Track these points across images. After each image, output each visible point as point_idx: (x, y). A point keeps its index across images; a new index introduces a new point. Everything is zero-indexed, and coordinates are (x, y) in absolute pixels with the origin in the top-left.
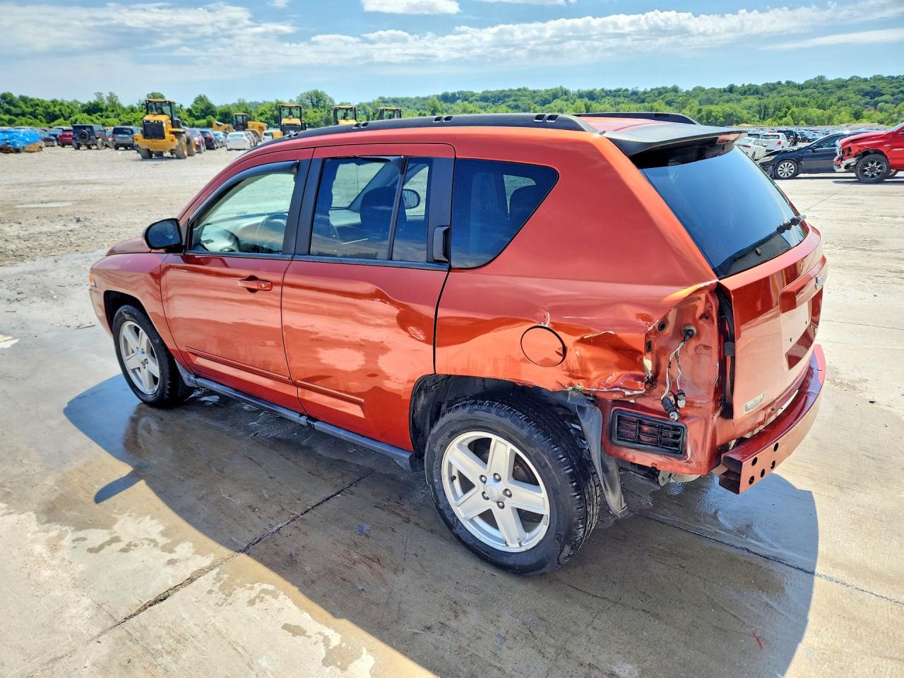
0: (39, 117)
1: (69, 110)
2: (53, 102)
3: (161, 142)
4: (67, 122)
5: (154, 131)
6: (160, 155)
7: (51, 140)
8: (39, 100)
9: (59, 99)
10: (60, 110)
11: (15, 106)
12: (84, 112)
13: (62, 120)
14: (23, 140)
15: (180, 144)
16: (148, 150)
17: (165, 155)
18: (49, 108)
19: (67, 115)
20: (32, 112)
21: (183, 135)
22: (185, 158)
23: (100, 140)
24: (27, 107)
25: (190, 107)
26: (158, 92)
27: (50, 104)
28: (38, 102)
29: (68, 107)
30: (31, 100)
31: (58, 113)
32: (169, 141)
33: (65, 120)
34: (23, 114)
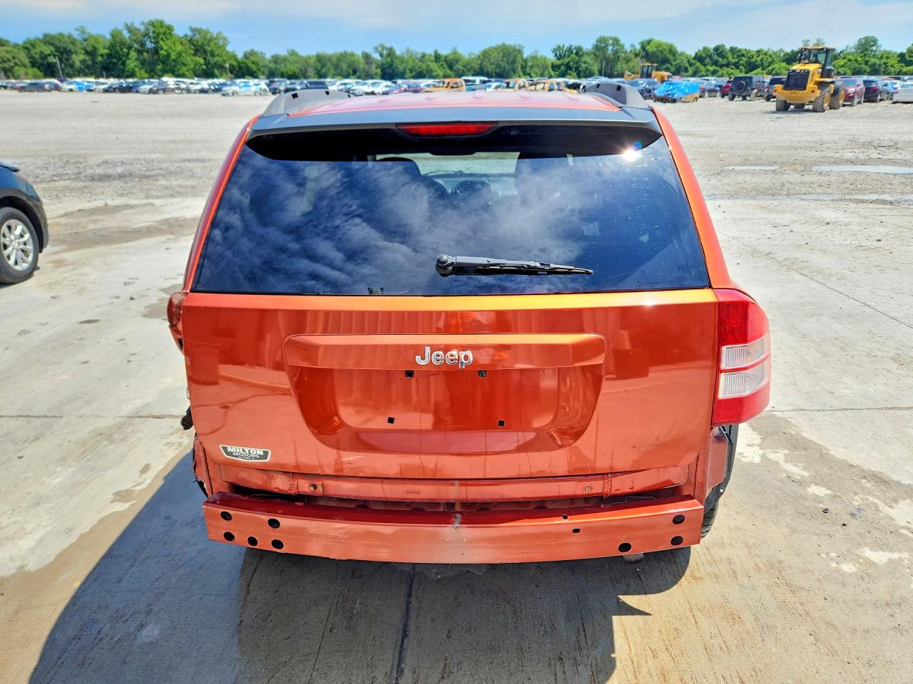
0: (741, 67)
1: (770, 60)
2: (758, 51)
3: (800, 93)
4: (764, 71)
5: (797, 82)
6: (800, 108)
7: (716, 91)
8: (746, 50)
9: (765, 49)
10: (762, 60)
11: (723, 57)
12: (784, 61)
13: (759, 70)
14: (683, 91)
15: (822, 96)
16: (785, 101)
17: (806, 107)
18: (753, 58)
19: (766, 64)
20: (736, 62)
21: (832, 86)
22: (824, 111)
23: (755, 91)
24: (733, 58)
25: (905, 51)
26: (871, 35)
27: (754, 53)
28: (744, 52)
29: (771, 56)
30: (740, 51)
31: (759, 62)
32: (811, 92)
33: (762, 70)
34: (728, 65)
